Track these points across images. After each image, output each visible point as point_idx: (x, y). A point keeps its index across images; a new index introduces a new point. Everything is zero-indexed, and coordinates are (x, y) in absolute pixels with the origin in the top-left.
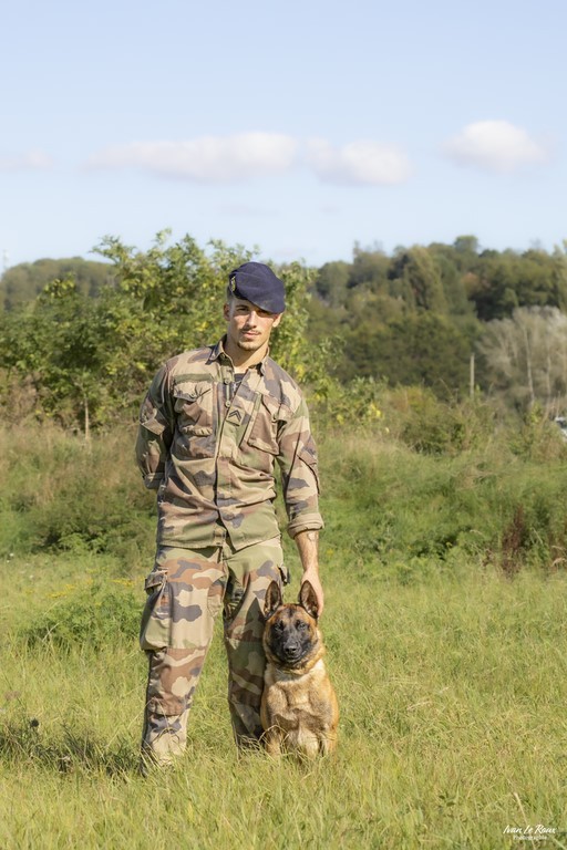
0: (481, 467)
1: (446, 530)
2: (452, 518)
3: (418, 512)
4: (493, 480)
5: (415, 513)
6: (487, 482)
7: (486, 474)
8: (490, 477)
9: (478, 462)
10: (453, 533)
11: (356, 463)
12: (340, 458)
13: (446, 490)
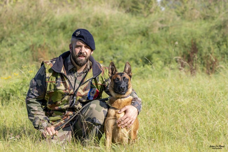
0: (161, 22)
1: (146, 52)
2: (148, 47)
3: (131, 43)
4: (167, 29)
5: (129, 44)
6: (164, 29)
7: (164, 25)
8: (166, 27)
9: (160, 19)
10: (150, 54)
11: (98, 19)
12: (90, 16)
13: (145, 33)
